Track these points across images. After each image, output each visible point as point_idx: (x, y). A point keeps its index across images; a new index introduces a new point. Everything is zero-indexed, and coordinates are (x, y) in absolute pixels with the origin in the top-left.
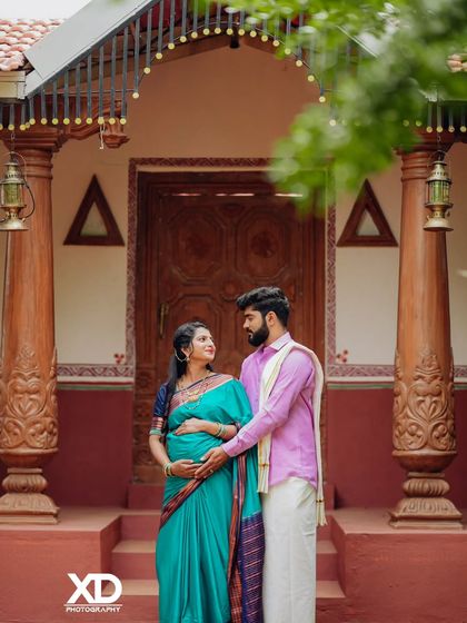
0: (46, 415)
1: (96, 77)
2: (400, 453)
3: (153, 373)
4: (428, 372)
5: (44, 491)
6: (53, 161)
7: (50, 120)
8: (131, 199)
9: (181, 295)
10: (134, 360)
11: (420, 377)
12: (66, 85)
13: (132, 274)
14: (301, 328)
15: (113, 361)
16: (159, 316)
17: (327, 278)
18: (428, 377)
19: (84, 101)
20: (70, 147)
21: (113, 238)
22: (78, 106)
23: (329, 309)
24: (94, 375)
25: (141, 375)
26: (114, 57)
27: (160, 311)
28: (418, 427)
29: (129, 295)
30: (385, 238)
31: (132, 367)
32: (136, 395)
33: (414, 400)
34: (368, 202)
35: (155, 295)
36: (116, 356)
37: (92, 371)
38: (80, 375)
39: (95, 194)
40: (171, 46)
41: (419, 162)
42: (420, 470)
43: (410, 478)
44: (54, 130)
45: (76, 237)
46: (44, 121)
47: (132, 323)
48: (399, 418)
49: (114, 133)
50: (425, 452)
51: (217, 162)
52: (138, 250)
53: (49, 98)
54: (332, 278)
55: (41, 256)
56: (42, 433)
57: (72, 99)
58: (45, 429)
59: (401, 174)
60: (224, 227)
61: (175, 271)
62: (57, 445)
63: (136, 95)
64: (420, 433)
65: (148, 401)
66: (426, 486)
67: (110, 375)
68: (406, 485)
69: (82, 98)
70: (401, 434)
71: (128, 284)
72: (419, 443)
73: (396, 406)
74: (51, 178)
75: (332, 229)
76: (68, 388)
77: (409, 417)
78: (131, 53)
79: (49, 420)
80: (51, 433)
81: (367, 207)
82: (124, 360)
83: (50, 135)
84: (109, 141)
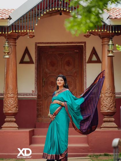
0: (15, 103)
1: (27, 21)
2: (102, 112)
3: (41, 95)
4: (109, 91)
5: (15, 122)
6: (16, 41)
7: (15, 31)
8: (35, 52)
9: (48, 76)
10: (37, 92)
11: (107, 93)
12: (20, 23)
13: (36, 71)
14: (78, 84)
15: (32, 92)
16: (43, 81)
17: (84, 71)
18: (109, 93)
19: (24, 26)
20: (20, 38)
21: (31, 62)
22: (22, 28)
23: (85, 79)
24: (27, 96)
25: (39, 96)
26: (31, 17)
27: (43, 80)
28: (107, 105)
29: (35, 76)
30: (99, 61)
31: (36, 94)
32: (38, 101)
33: (105, 98)
34: (94, 52)
35: (42, 76)
36: (32, 91)
37: (27, 95)
38: (24, 96)
39: (27, 51)
40: (45, 13)
41: (106, 40)
42: (107, 116)
43: (105, 118)
44: (17, 34)
45: (22, 62)
46: (14, 31)
47: (36, 83)
48: (102, 103)
49: (31, 34)
50: (108, 111)
51: (57, 43)
52: (37, 65)
53: (15, 26)
54: (86, 71)
55: (14, 65)
56: (14, 107)
57: (21, 26)
58: (15, 107)
59: (101, 43)
60: (59, 59)
61: (47, 70)
62: (18, 111)
63: (36, 25)
64: (107, 106)
65: (40, 102)
66: (109, 119)
67: (31, 96)
68: (104, 119)
69: (23, 26)
70: (102, 107)
71: (35, 73)
72: (107, 109)
73: (101, 100)
74: (16, 46)
75: (85, 59)
76: (21, 99)
77: (104, 103)
78: (35, 16)
79: (16, 104)
80: (16, 107)
81: (94, 53)
82: (34, 92)
83: (16, 35)
84: (30, 36)
